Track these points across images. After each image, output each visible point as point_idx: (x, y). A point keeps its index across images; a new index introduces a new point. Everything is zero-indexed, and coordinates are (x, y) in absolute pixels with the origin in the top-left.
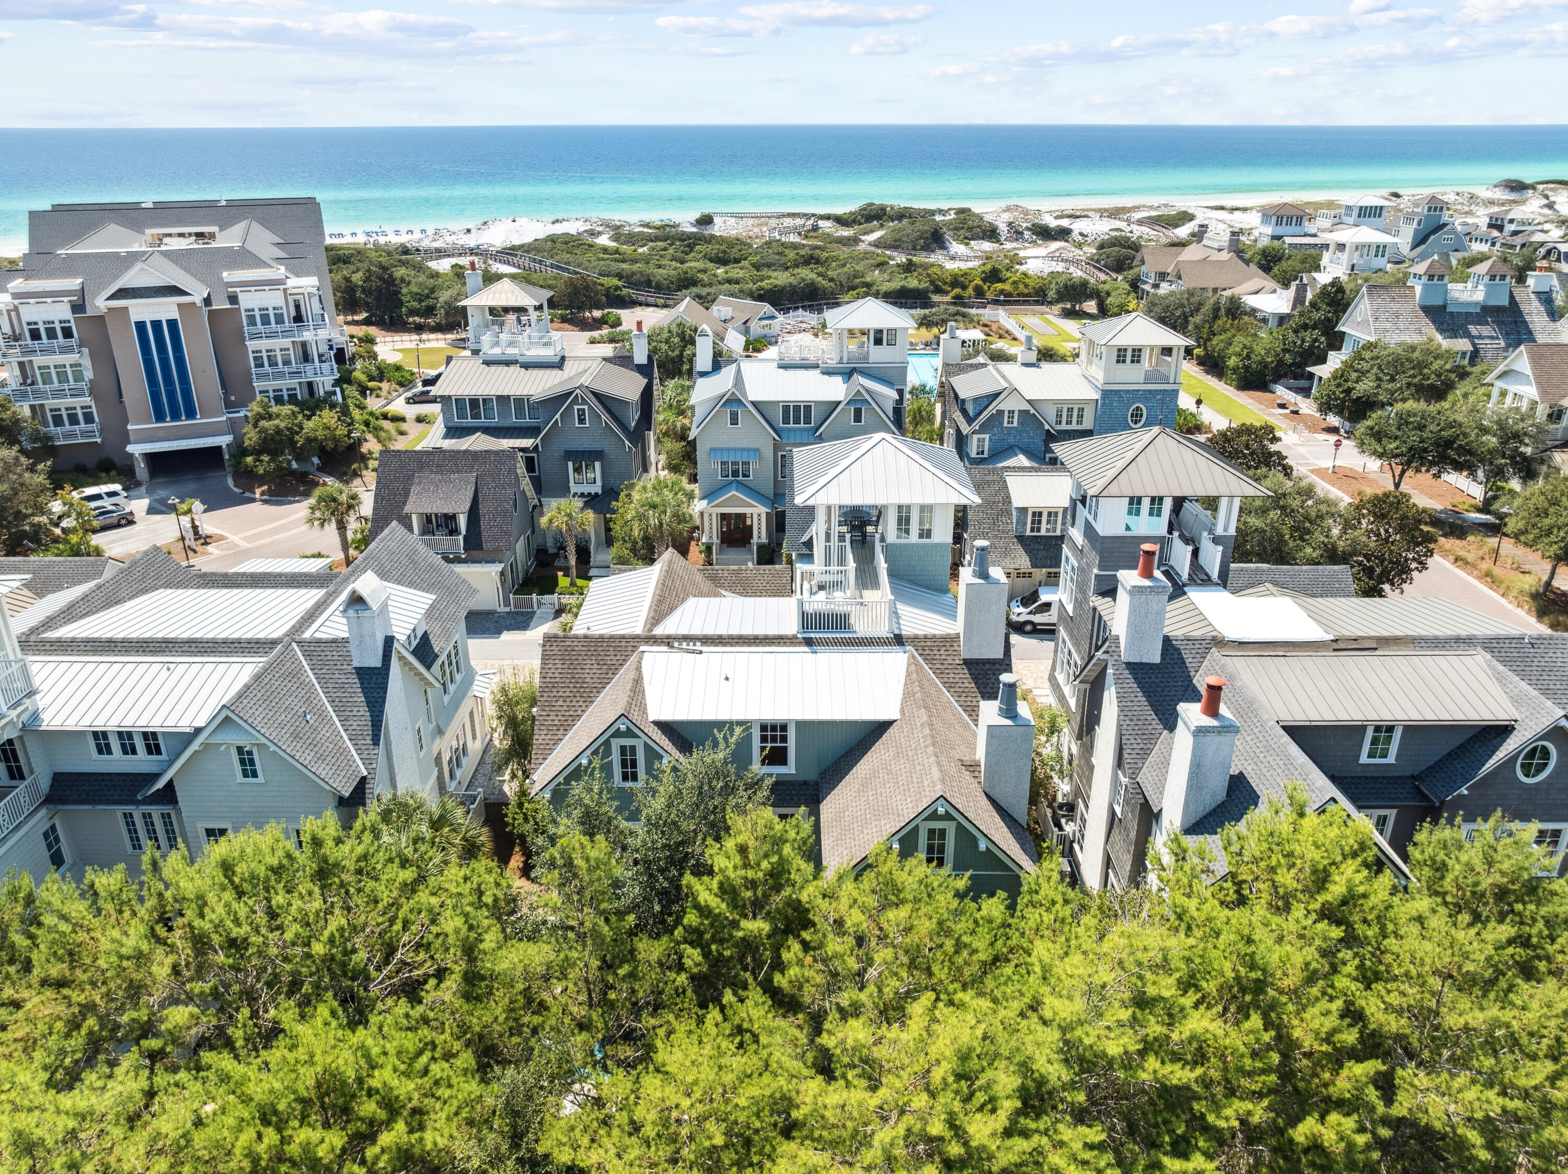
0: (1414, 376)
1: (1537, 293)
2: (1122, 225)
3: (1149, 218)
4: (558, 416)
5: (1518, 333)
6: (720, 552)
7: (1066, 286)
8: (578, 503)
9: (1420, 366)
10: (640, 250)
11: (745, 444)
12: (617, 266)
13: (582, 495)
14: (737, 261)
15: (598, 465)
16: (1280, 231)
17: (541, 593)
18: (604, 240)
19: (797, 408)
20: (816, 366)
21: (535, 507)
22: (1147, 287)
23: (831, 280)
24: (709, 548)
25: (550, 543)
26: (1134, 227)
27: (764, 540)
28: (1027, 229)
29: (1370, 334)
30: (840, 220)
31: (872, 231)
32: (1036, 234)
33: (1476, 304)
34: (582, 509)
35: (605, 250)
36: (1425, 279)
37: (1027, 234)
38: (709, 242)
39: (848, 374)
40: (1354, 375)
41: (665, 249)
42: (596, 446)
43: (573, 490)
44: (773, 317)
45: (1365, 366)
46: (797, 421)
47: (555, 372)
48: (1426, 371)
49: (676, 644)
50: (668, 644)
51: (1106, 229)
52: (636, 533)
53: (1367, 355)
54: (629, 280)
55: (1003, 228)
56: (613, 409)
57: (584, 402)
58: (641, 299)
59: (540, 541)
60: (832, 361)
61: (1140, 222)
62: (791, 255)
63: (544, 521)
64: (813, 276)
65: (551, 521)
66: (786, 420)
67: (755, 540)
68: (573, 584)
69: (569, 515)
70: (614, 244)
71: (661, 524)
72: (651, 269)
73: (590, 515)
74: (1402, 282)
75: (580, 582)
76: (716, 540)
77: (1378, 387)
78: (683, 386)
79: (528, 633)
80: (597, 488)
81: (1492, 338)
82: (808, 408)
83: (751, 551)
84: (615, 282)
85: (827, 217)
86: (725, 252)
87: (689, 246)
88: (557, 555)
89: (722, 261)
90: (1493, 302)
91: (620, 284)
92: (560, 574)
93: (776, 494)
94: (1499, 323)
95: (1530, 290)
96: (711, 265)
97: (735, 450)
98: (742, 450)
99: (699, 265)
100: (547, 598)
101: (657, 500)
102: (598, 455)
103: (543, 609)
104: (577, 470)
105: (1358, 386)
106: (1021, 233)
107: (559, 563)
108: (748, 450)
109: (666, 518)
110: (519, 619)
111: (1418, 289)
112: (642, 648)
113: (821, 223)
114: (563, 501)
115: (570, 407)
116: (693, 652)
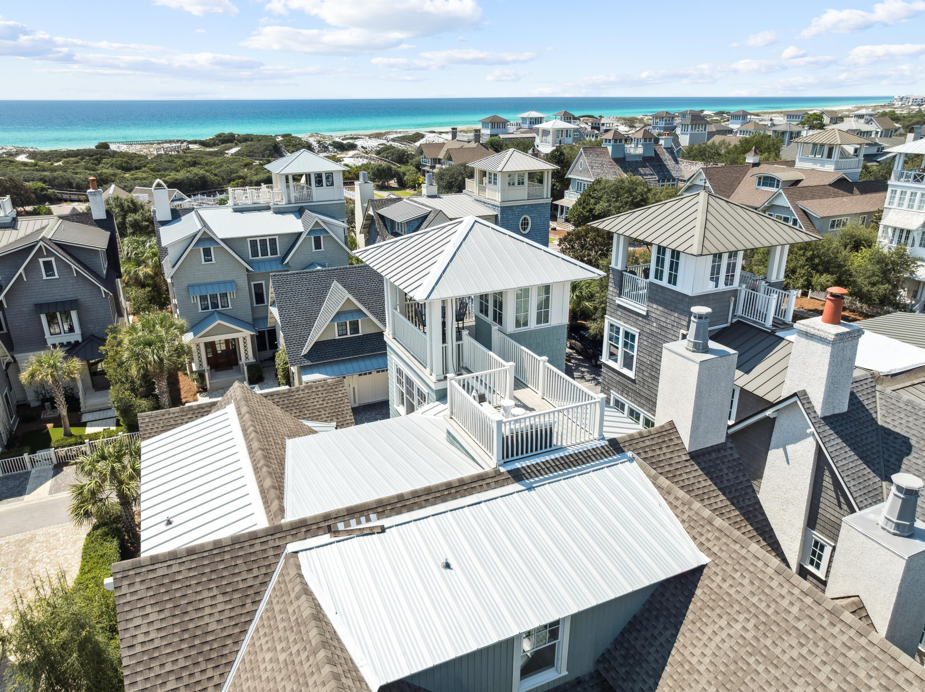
0: (627, 197)
1: (666, 148)
2: (385, 142)
3: (398, 137)
4: (21, 270)
5: (663, 171)
6: (211, 378)
7: (378, 170)
8: (60, 353)
9: (630, 191)
10: (56, 164)
11: (221, 278)
12: (38, 174)
13: (62, 345)
14: (137, 168)
15: (74, 314)
16: (495, 131)
17: (33, 451)
18: (22, 158)
19: (263, 242)
20: (268, 208)
21: (8, 364)
22: (426, 168)
23: (216, 175)
24: (201, 375)
25: (31, 398)
26: (391, 143)
27: (252, 360)
28: (330, 145)
29: (591, 177)
30: (203, 143)
31: (231, 148)
32: (336, 148)
33: (639, 156)
34: (65, 358)
35: (25, 164)
36: (612, 142)
37: (331, 148)
38: (113, 157)
39: (299, 212)
40: (592, 201)
41: (77, 162)
42: (69, 296)
43: (50, 342)
44: (182, 199)
45: (597, 194)
46: (264, 253)
47: (8, 232)
48: (634, 193)
49: (341, 526)
50: (330, 530)
51: (376, 144)
52: (134, 371)
53: (597, 187)
54: (51, 182)
55: (315, 145)
56: (82, 259)
57: (50, 254)
58: (65, 196)
59: (19, 396)
60: (283, 203)
61: (394, 140)
62: (180, 162)
63: (24, 376)
64: (202, 172)
65: (32, 375)
66: (255, 254)
67: (243, 361)
68: (68, 434)
69: (54, 366)
70: (33, 161)
71: (161, 360)
72: (69, 174)
73: (76, 364)
74: (599, 144)
75: (74, 431)
76: (205, 366)
77: (610, 205)
78: (137, 242)
79: (26, 498)
80: (77, 336)
81: (651, 175)
82: (273, 242)
83: (240, 371)
84: (40, 184)
85: (195, 142)
86: (127, 162)
87: (96, 159)
88: (42, 407)
89: (127, 169)
90: (647, 155)
91: (44, 185)
92: (50, 426)
93: (254, 319)
94: (653, 166)
95: (663, 147)
96: (119, 171)
97: (211, 284)
98: (218, 283)
99: (110, 171)
100: (41, 454)
101: (153, 337)
102: (74, 304)
103: (38, 468)
104: (52, 320)
105: (597, 207)
106: (327, 148)
107: (47, 414)
108: (225, 283)
109: (165, 354)
110: (11, 484)
111: (610, 149)
112: (291, 547)
113: (191, 146)
114: (43, 354)
115: (35, 260)
116: (371, 532)
